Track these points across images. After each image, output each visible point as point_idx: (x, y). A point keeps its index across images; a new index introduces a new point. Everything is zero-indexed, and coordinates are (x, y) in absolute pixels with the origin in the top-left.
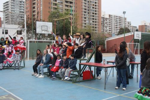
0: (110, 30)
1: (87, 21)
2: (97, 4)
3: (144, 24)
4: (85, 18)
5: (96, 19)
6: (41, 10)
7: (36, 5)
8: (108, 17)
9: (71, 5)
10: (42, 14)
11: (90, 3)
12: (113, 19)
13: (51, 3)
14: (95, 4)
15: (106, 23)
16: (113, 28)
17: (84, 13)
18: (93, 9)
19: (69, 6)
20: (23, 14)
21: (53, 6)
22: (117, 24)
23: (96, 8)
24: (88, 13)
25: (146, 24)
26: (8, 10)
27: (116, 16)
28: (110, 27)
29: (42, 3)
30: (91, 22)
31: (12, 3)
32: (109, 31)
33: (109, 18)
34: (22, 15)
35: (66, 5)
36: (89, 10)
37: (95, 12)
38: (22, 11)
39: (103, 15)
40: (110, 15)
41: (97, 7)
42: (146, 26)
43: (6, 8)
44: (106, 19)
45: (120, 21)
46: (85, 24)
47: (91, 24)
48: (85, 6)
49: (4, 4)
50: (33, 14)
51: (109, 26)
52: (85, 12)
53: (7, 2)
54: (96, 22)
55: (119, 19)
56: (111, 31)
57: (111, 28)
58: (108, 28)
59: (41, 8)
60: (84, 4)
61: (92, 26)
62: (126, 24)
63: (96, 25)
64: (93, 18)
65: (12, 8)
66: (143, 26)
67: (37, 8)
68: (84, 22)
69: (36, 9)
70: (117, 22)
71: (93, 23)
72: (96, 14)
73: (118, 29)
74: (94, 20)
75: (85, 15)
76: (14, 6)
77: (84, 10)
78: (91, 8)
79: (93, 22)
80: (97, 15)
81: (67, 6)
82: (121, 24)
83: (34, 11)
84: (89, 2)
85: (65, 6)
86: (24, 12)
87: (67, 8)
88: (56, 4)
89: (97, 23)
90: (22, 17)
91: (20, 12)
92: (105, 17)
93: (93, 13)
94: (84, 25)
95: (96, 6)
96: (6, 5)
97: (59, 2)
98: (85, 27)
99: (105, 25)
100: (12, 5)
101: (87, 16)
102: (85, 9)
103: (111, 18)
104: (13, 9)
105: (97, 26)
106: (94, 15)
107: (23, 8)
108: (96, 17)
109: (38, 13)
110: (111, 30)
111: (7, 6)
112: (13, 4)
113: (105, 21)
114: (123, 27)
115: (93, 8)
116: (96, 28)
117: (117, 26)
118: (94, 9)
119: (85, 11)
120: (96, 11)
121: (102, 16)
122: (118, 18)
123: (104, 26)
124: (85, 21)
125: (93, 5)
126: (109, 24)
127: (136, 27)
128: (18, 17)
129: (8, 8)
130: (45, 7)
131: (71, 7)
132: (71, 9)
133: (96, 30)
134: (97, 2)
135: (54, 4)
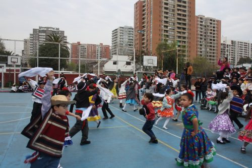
0: (232, 60)
1: (203, 49)
2: (215, 29)
4: (201, 45)
5: (214, 47)
6: (151, 37)
7: (145, 33)
8: (229, 43)
9: (184, 31)
10: (151, 42)
11: (207, 28)
12: (237, 45)
13: (162, 30)
14: (213, 29)
15: (227, 51)
16: (236, 57)
17: (199, 40)
21: (164, 33)
22: (242, 52)
23: (214, 34)
24: (205, 39)
26: (117, 37)
27: (240, 42)
28: (232, 55)
29: (151, 30)
30: (208, 49)
31: (121, 30)
33: (231, 44)
34: (131, 42)
35: (178, 32)
36: (205, 36)
37: (212, 38)
38: (131, 38)
39: (224, 42)
40: (232, 41)
41: (215, 32)
43: (115, 35)
44: (228, 45)
45: (245, 48)
46: (201, 52)
47: (207, 52)
48: (201, 32)
49: (113, 31)
50: (142, 42)
52: (201, 39)
53: (116, 30)
54: (214, 50)
55: (245, 45)
58: (230, 57)
59: (151, 35)
60: (199, 30)
61: (209, 54)
63: (214, 53)
64: (211, 45)
67: (147, 36)
68: (199, 50)
69: (145, 37)
70: (242, 49)
71: (210, 51)
72: (214, 40)
74: (212, 48)
77: (199, 36)
78: (209, 34)
79: (211, 49)
80: (215, 42)
81: (180, 32)
82: (246, 52)
83: (143, 39)
84: (205, 26)
85: (176, 33)
86: (132, 40)
87: (179, 35)
88: (167, 31)
89: (215, 52)
90: (130, 45)
91: (129, 39)
92: (226, 44)
93: (211, 40)
94: (199, 53)
96: (115, 33)
97: (170, 29)
98: (201, 55)
101: (203, 43)
102: (201, 35)
103: (234, 45)
104: (122, 37)
105: (215, 55)
106: (212, 41)
107: (132, 35)
108: (214, 44)
109: (147, 41)
112: (122, 32)
113: (226, 48)
115: (211, 33)
116: (214, 56)
117: (242, 54)
118: (212, 35)
119: (201, 37)
120: (214, 37)
121: (222, 42)
122: (243, 44)
123: (225, 54)
124: (201, 49)
125: (211, 30)
126: (231, 51)
128: (126, 45)
129: (117, 36)
131: (184, 33)
132: (184, 35)
133: (213, 60)
134: (215, 26)
135: (165, 31)
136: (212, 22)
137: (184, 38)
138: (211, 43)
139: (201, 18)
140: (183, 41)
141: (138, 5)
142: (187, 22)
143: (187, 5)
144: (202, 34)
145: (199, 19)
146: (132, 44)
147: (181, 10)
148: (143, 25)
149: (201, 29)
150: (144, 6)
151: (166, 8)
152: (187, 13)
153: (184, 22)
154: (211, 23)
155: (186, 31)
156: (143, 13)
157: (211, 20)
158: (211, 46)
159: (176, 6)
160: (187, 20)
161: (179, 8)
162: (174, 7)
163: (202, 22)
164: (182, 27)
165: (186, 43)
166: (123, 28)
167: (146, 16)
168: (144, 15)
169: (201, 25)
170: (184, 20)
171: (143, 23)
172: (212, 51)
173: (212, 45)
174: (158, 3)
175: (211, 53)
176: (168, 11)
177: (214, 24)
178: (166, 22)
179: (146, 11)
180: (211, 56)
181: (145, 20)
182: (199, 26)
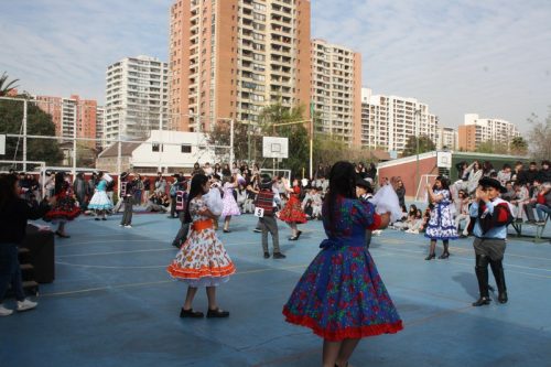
0: (382, 139)
1: (324, 115)
2: (350, 71)
3: (472, 123)
4: (320, 106)
5: (346, 110)
6: (214, 87)
7: (197, 76)
9: (286, 75)
10: (214, 98)
11: (332, 68)
12: (391, 107)
13: (238, 71)
14: (344, 71)
15: (373, 119)
16: (391, 132)
17: (316, 94)
18: (340, 84)
19: (281, 79)
20: (157, 93)
21: (241, 78)
22: (402, 121)
23: (346, 82)
24: (328, 94)
25: (478, 123)
26: (118, 83)
27: (398, 101)
28: (382, 128)
30: (335, 116)
31: (131, 66)
32: (380, 141)
33: (380, 105)
34: (152, 96)
35: (272, 76)
37: (343, 92)
38: (156, 85)
39: (365, 99)
40: (382, 99)
41: (350, 78)
42: (477, 127)
43: (115, 78)
44: (373, 107)
45: (408, 113)
46: (320, 121)
47: (333, 122)
48: (320, 76)
49: (111, 67)
50: (190, 96)
51: (380, 126)
52: (319, 91)
53: (119, 64)
54: (346, 116)
55: (407, 108)
56: (385, 141)
57: (385, 131)
58: (376, 133)
59: (213, 82)
60: (316, 71)
61: (337, 127)
62: (426, 122)
63: (346, 124)
64: (340, 105)
65: (130, 79)
66: (470, 126)
67: (203, 83)
68: (316, 117)
69: (197, 84)
70: (402, 116)
71: (340, 120)
72: (347, 96)
73: (404, 133)
74: (343, 113)
75: (319, 99)
76: (135, 73)
77: (316, 87)
78: (336, 82)
79: (340, 116)
80: (349, 99)
81: (275, 77)
82: (410, 123)
83: (192, 90)
84: (329, 65)
85: (270, 77)
87: (275, 82)
88: (247, 74)
89: (347, 120)
90: (152, 102)
92: (370, 103)
93: (340, 94)
94: (316, 124)
95: (347, 74)
96: (115, 71)
97: (255, 68)
98: (319, 129)
99: (370, 124)
100: (130, 73)
101: (325, 102)
102: (320, 84)
103: (385, 106)
104: (133, 83)
105: (349, 127)
107: (157, 79)
108: (347, 103)
109: (203, 94)
110: (385, 136)
111: (117, 74)
112: (132, 70)
113: (370, 114)
114: (417, 135)
115: (340, 80)
116: (346, 131)
118: (343, 84)
119: (320, 88)
120: (347, 88)
121: (363, 101)
122: (405, 105)
123: (368, 127)
125: (341, 73)
126: (380, 121)
127: (451, 130)
128: (143, 102)
129: (118, 77)
130: (221, 80)
131: (286, 79)
132: (285, 84)
133: (346, 139)
134: (350, 64)
135: (244, 72)
136: (344, 56)
137: (287, 89)
138: (340, 102)
139: (320, 47)
140: (284, 98)
141: (179, 9)
142: (291, 54)
143: (292, 16)
144: (321, 80)
145: (316, 49)
146: (156, 99)
147: (279, 27)
148: (191, 57)
149: (320, 69)
150: (194, 13)
151: (247, 22)
152: (291, 35)
153: (286, 54)
154: (340, 59)
155: (290, 74)
156: (193, 28)
157: (341, 51)
158: (340, 109)
159: (269, 17)
160: (291, 51)
161: (275, 22)
162: (264, 20)
163: (320, 54)
164: (281, 66)
165: (291, 101)
166: (136, 60)
167: (198, 35)
168: (193, 32)
169: (319, 62)
170: (286, 49)
171: (193, 51)
172: (343, 120)
173: (343, 106)
174: (228, 8)
175: (340, 123)
176: (250, 27)
177: (347, 60)
178: (246, 52)
179: (198, 25)
180: (340, 130)
181: (198, 45)
182: (316, 64)
